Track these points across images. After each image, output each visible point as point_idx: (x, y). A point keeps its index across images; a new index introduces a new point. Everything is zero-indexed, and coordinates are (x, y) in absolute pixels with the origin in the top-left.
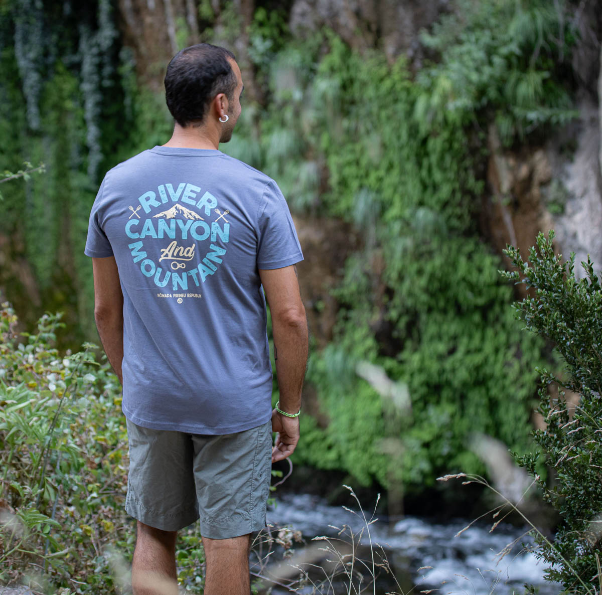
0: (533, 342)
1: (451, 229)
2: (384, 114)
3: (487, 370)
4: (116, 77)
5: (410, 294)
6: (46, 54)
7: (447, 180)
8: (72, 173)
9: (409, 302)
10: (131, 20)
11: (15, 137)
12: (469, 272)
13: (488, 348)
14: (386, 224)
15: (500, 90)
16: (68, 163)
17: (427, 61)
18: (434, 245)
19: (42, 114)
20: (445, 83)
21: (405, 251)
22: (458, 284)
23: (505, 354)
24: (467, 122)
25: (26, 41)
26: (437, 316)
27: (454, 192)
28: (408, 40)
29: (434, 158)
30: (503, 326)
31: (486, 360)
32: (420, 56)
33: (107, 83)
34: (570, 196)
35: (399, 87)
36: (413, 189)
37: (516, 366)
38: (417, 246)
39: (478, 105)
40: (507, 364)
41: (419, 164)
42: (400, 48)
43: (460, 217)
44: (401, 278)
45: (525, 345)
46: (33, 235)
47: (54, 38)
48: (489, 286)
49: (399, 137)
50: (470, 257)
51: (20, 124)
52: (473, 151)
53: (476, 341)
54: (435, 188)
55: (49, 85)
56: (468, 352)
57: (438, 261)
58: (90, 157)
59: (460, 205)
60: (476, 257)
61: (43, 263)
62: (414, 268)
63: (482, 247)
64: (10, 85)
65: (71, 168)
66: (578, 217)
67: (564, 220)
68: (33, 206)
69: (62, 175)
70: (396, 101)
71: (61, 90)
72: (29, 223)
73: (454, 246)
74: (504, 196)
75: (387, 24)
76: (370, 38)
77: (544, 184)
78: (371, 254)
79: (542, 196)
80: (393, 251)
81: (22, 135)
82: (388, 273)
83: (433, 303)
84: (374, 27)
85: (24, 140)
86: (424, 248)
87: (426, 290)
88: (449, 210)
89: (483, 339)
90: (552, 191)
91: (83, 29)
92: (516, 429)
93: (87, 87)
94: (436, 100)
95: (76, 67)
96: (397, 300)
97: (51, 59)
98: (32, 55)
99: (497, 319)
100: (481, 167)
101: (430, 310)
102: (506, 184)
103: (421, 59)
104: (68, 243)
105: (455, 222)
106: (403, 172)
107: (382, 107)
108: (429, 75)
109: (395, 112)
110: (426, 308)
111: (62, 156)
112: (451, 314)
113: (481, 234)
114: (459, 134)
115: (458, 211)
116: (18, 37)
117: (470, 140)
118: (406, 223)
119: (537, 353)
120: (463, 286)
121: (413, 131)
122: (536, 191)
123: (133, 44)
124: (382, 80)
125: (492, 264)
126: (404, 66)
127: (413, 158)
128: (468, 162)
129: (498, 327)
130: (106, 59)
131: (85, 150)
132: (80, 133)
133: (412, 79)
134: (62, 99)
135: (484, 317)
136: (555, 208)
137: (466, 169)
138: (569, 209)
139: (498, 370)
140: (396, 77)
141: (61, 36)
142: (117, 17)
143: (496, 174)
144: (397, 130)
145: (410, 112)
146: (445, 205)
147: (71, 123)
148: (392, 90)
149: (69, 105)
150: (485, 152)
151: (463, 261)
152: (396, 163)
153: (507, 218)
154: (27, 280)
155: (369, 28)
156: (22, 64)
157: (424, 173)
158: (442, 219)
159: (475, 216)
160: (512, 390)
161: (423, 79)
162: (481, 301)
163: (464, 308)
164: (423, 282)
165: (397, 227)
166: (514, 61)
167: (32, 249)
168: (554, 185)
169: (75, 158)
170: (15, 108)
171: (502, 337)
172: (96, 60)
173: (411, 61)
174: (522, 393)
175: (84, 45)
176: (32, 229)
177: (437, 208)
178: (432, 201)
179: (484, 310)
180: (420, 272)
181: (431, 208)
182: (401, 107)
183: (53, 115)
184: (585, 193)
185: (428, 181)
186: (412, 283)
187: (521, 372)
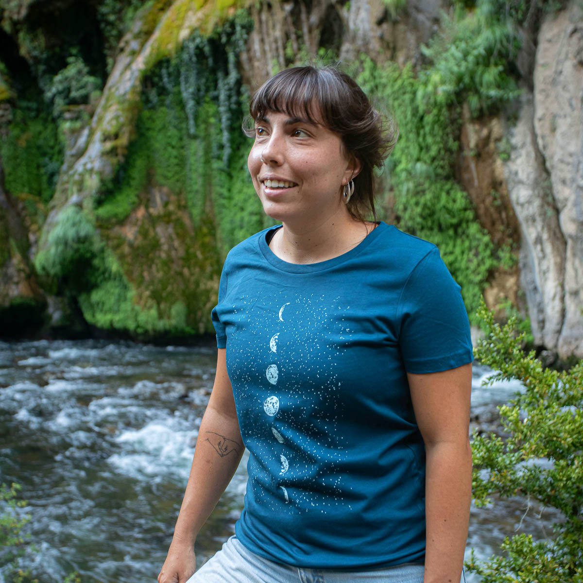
0: (487, 245)
1: (437, 175)
2: (396, 103)
3: (457, 265)
4: (239, 104)
5: (412, 218)
6: (199, 90)
7: (435, 143)
8: (213, 161)
9: (410, 224)
10: (246, 66)
11: (181, 139)
12: (447, 202)
13: (458, 250)
14: (396, 175)
15: (472, 78)
16: (212, 154)
17: (424, 66)
18: (427, 185)
19: (197, 125)
20: (436, 77)
21: (408, 190)
22: (441, 210)
23: (468, 255)
24: (449, 101)
25: (187, 81)
26: (427, 232)
27: (439, 151)
28: (412, 53)
29: (427, 129)
30: (468, 237)
31: (456, 260)
32: (420, 63)
33: (234, 106)
34: (514, 148)
35: (406, 83)
36: (414, 151)
37: (475, 261)
38: (416, 187)
39: (457, 89)
40: (469, 261)
41: (418, 134)
42: (408, 58)
43: (442, 167)
44: (405, 209)
45: (481, 248)
46: (190, 196)
47: (203, 80)
48: (460, 210)
49: (406, 117)
50: (448, 193)
51: (184, 132)
52: (453, 121)
53: (450, 248)
54: (428, 148)
55: (200, 109)
56: (445, 254)
57: (428, 196)
58: (224, 151)
59: (443, 159)
60: (452, 193)
61: (196, 211)
62: (413, 201)
63: (457, 186)
64: (179, 108)
65: (213, 158)
66: (519, 161)
67: (510, 164)
68: (191, 179)
69: (207, 162)
70: (404, 93)
71: (208, 112)
72: (189, 189)
73: (439, 186)
74: (471, 150)
75: (400, 44)
76: (389, 54)
77: (498, 140)
78: (387, 195)
79: (496, 148)
80: (400, 191)
81: (185, 138)
82: (397, 206)
83: (424, 223)
84: (391, 45)
85: (186, 141)
86: (420, 188)
87: (421, 216)
88: (436, 163)
89: (454, 246)
90: (502, 145)
91: (220, 75)
92: (473, 301)
93: (222, 109)
94: (430, 88)
95: (216, 99)
96: (402, 223)
97: (202, 93)
98: (191, 90)
99: (463, 233)
100: (457, 132)
101: (422, 228)
102: (473, 143)
103: (421, 65)
104: (211, 200)
105: (440, 171)
106: (408, 140)
107: (395, 99)
108: (425, 74)
109: (403, 101)
110: (420, 227)
111: (207, 150)
112: (436, 230)
113: (455, 178)
114: (444, 111)
115: (441, 163)
116: (182, 79)
117: (451, 114)
118: (409, 173)
119: (488, 252)
120: (444, 210)
121: (415, 111)
122: (492, 146)
123: (249, 82)
124: (396, 80)
125: (462, 196)
126: (411, 69)
127: (414, 130)
128: (449, 130)
129: (464, 237)
130: (234, 92)
131: (221, 147)
132: (219, 137)
133: (415, 77)
134: (208, 117)
135: (456, 232)
136: (505, 156)
137: (447, 135)
138: (513, 156)
139: (463, 265)
140: (405, 76)
141: (207, 80)
142: (239, 65)
143: (467, 137)
144: (404, 112)
145: (413, 100)
146: (433, 159)
147: (213, 131)
148: (402, 86)
149: (212, 120)
150: (460, 121)
151: (444, 196)
152: (403, 135)
153: (473, 165)
154: (187, 221)
155: (388, 47)
156: (185, 95)
157: (421, 139)
158: (431, 169)
159: (452, 166)
160: (472, 277)
161: (422, 76)
162: (455, 221)
163: (443, 226)
164: (419, 210)
165: (404, 175)
166: (481, 60)
167: (190, 204)
168: (504, 141)
169: (215, 151)
170: (181, 122)
171: (467, 244)
172: (228, 93)
173: (414, 66)
174: (478, 278)
175: (220, 84)
176: (190, 192)
177: (428, 161)
178: (426, 157)
179: (456, 227)
180: (417, 204)
181: (425, 162)
182: (407, 97)
183: (203, 126)
184: (524, 145)
185: (423, 145)
186: (412, 210)
187: (479, 265)
